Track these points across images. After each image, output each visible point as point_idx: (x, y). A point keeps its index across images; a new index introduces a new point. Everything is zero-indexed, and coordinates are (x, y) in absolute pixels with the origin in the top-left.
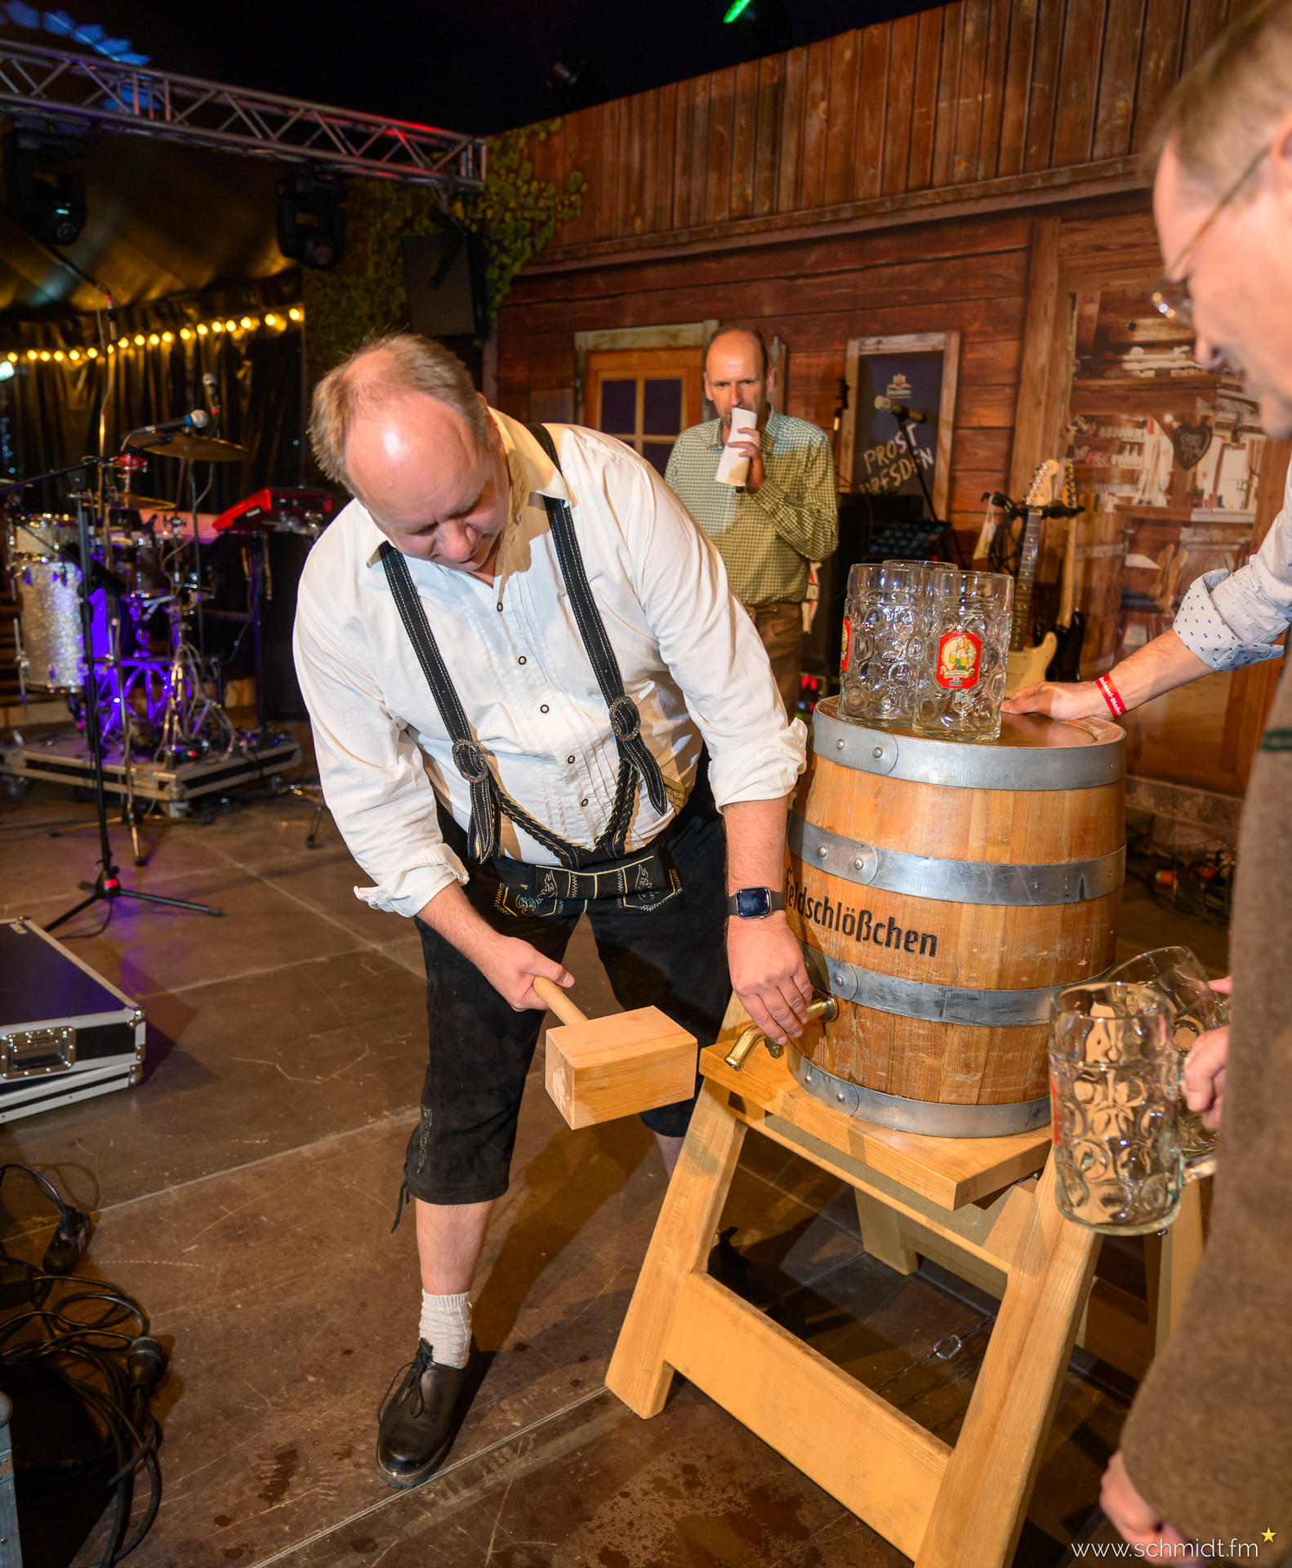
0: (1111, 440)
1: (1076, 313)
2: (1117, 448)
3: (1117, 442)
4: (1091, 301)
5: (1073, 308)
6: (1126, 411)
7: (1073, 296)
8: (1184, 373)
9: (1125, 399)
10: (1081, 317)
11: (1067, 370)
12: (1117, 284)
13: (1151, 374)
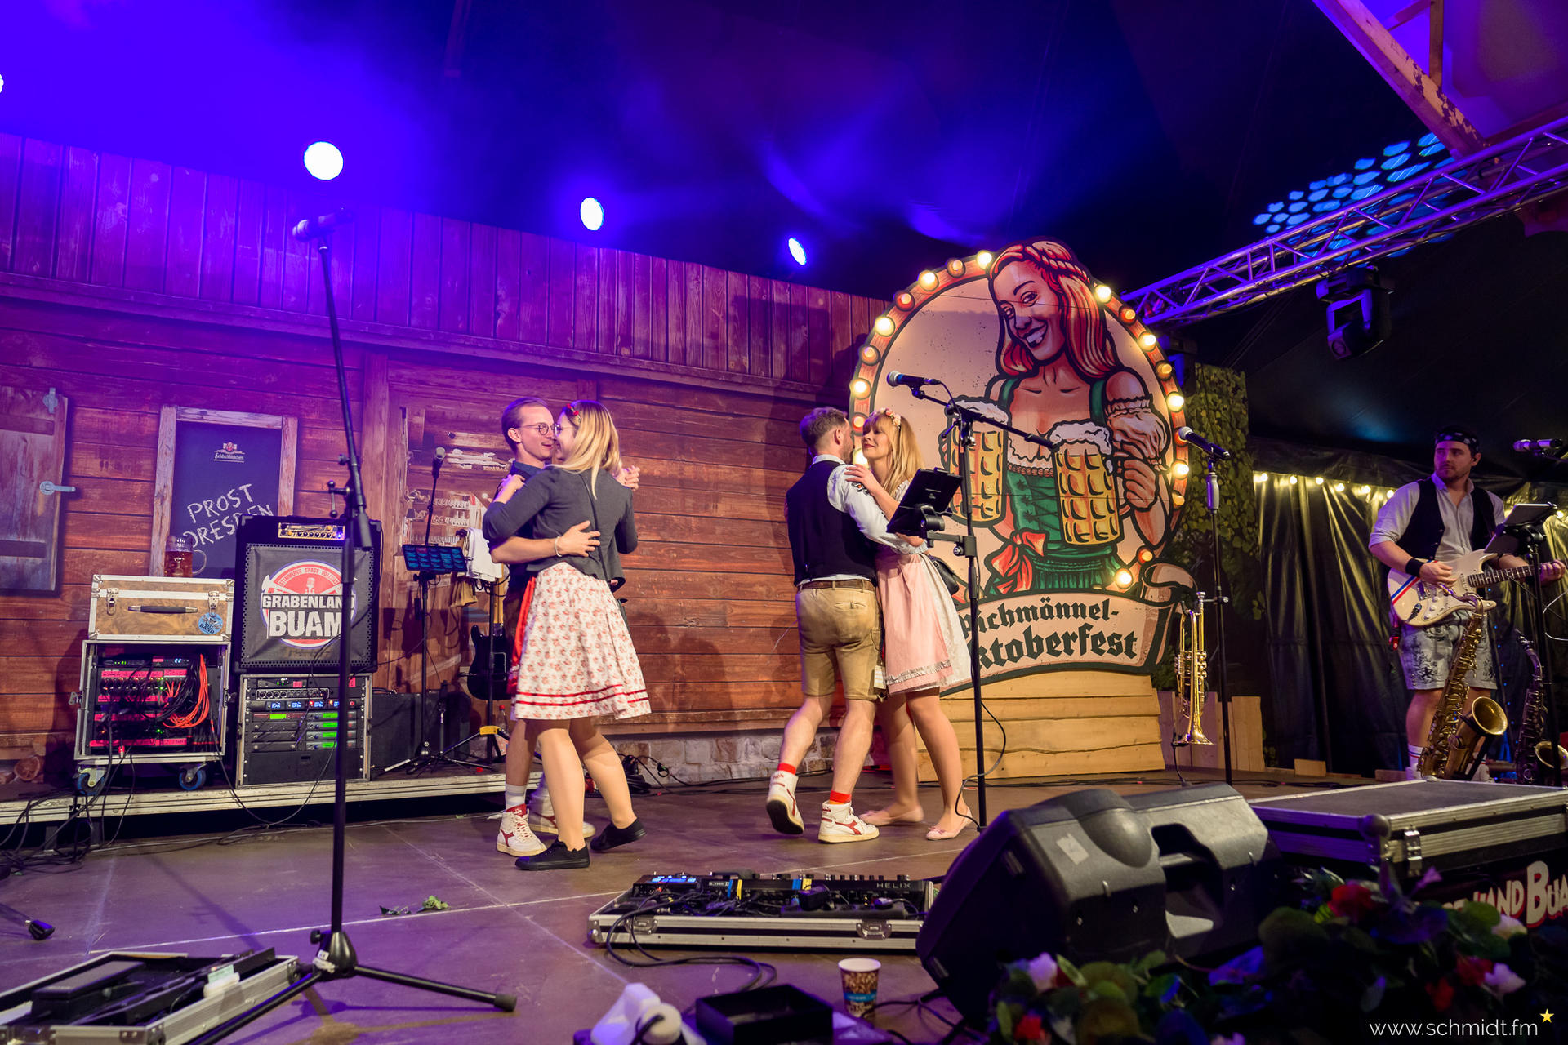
0: (444, 507)
1: (406, 420)
2: (448, 513)
3: (449, 509)
4: (418, 415)
5: (404, 417)
6: (453, 489)
7: (404, 410)
8: (493, 469)
9: (452, 481)
10: (410, 425)
11: (403, 458)
12: (438, 407)
13: (470, 467)
